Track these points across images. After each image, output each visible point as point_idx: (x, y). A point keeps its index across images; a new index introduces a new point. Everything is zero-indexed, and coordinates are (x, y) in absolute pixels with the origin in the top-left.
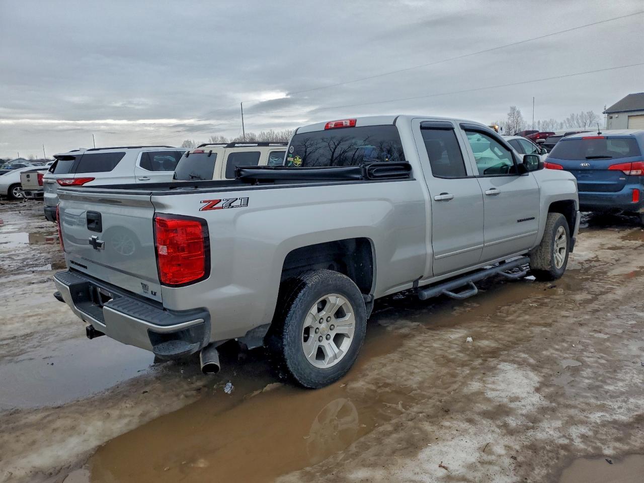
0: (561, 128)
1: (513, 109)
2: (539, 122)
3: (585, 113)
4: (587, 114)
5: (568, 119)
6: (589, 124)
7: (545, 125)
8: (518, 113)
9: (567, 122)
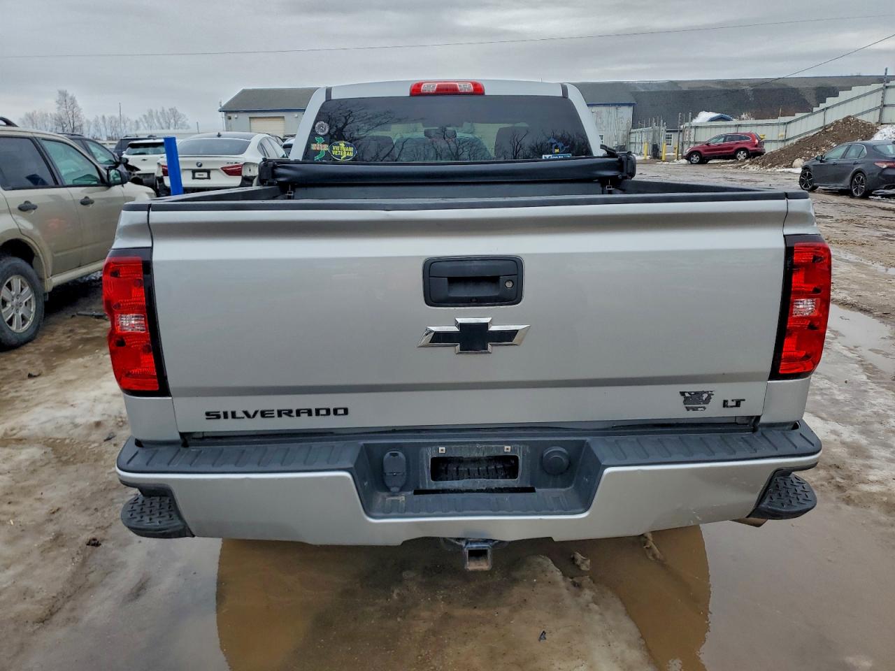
0: (138, 128)
1: (63, 94)
2: (104, 117)
3: (167, 109)
4: (169, 112)
5: (145, 116)
6: (174, 124)
7: (113, 122)
8: (73, 100)
9: (144, 120)
